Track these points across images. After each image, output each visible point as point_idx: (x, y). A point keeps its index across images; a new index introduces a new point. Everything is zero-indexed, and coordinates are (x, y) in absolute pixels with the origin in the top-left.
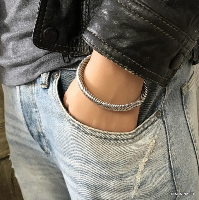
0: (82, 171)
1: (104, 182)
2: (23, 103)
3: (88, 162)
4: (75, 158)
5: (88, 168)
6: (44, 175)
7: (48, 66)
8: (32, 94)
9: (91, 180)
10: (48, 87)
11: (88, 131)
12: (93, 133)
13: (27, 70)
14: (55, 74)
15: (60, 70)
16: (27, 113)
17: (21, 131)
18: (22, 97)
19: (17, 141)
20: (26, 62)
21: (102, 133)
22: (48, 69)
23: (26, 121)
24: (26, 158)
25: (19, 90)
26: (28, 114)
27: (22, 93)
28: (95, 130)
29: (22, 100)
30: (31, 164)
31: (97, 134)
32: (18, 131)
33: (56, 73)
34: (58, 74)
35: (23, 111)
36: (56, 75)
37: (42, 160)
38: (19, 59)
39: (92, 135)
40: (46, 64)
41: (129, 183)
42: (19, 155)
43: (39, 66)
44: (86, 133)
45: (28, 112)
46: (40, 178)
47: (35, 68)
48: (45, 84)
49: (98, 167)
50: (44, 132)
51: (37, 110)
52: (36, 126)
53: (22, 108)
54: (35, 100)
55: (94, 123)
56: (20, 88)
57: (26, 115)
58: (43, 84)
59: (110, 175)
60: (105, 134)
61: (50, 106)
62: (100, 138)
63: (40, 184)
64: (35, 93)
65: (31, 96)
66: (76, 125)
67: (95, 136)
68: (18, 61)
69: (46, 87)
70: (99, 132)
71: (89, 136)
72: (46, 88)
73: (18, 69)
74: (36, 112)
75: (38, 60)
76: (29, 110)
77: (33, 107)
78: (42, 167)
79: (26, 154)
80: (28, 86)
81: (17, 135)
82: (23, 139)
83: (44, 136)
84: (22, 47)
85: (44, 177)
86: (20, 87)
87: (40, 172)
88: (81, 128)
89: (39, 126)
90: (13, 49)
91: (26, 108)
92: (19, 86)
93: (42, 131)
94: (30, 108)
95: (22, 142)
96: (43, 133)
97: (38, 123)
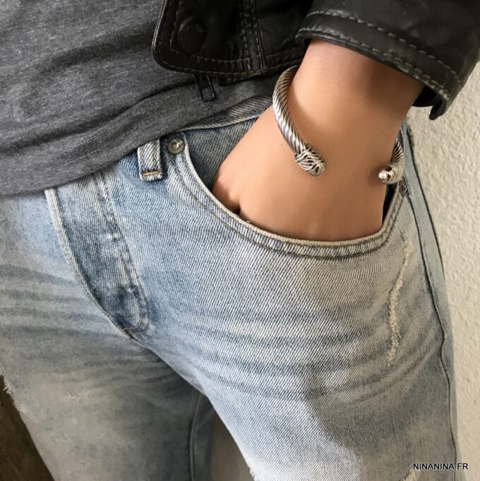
0: (280, 342)
1: (333, 351)
2: (73, 227)
3: (296, 317)
4: (261, 318)
5: (297, 331)
6: (101, 385)
7: (154, 125)
8: (102, 200)
9: (301, 355)
10: (165, 175)
11: (301, 251)
12: (313, 252)
13: (89, 144)
14: (175, 143)
15: (184, 132)
16: (87, 248)
17: (38, 298)
18: (68, 214)
19: (28, 324)
20: (80, 126)
21: (330, 247)
22: (157, 132)
23: (83, 269)
24: (52, 359)
25: (54, 198)
26: (88, 251)
27: (65, 205)
28: (316, 243)
29: (70, 220)
30: (67, 370)
31: (322, 252)
32: (28, 301)
33: (175, 141)
34: (181, 142)
35: (72, 248)
36: (178, 145)
37: (100, 352)
38: (56, 122)
39: (309, 257)
40: (148, 121)
41: (383, 337)
42: (31, 358)
43: (127, 129)
44: (295, 255)
45: (89, 246)
46: (89, 396)
47: (117, 135)
48: (154, 170)
49: (320, 324)
50: (136, 283)
51: (116, 235)
52: (115, 274)
53: (69, 239)
54: (113, 214)
55: (313, 229)
56: (57, 195)
57: (83, 255)
58: (149, 171)
59: (348, 331)
60: (336, 247)
61: (174, 218)
62: (327, 258)
63: (87, 409)
64: (111, 196)
65: (97, 206)
66: (271, 244)
67: (317, 258)
68: (56, 127)
69: (159, 177)
70: (325, 247)
71: (302, 262)
72: (157, 180)
73: (51, 148)
74: (115, 240)
75: (125, 114)
76: (89, 242)
77: (105, 231)
78: (96, 369)
79: (54, 350)
80: (84, 185)
81: (27, 311)
82: (46, 316)
83: (136, 294)
84: (53, 93)
85: (99, 390)
86: (57, 191)
87: (90, 383)
88: (285, 248)
89: (124, 273)
90: (26, 102)
91: (82, 237)
92: (55, 188)
93: (131, 282)
94: (93, 235)
95: (43, 323)
96: (132, 286)
97: (120, 265)
